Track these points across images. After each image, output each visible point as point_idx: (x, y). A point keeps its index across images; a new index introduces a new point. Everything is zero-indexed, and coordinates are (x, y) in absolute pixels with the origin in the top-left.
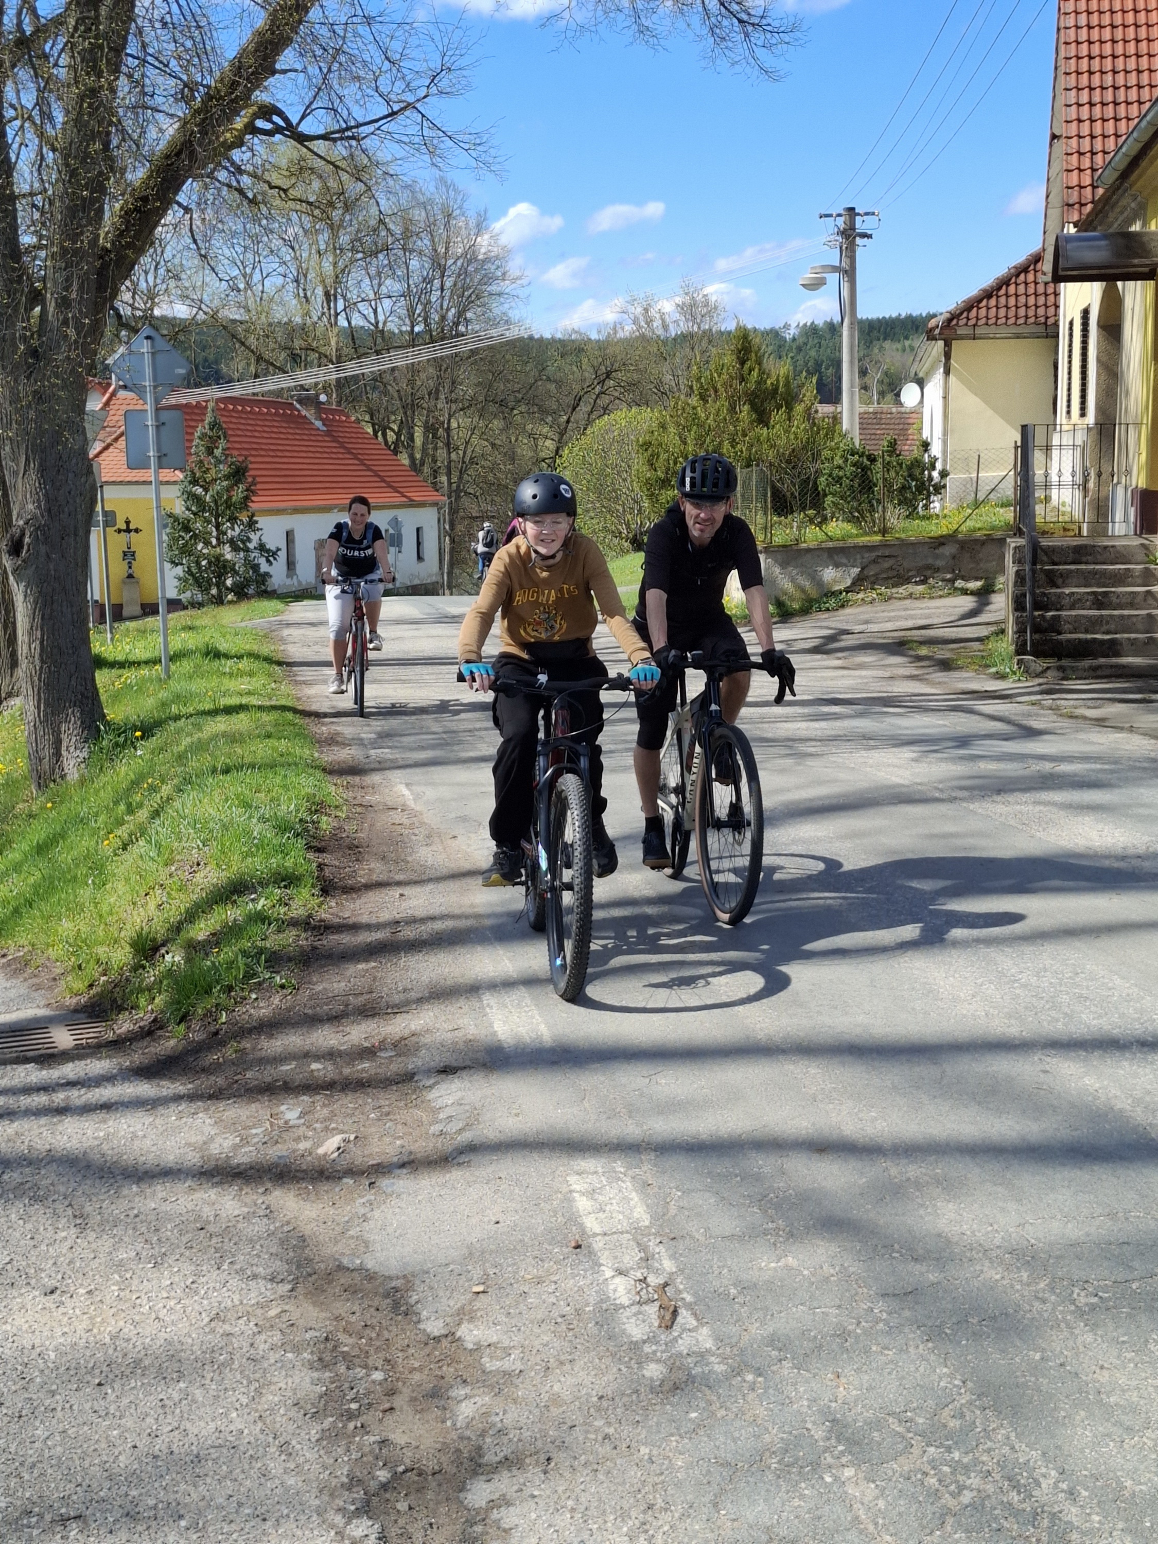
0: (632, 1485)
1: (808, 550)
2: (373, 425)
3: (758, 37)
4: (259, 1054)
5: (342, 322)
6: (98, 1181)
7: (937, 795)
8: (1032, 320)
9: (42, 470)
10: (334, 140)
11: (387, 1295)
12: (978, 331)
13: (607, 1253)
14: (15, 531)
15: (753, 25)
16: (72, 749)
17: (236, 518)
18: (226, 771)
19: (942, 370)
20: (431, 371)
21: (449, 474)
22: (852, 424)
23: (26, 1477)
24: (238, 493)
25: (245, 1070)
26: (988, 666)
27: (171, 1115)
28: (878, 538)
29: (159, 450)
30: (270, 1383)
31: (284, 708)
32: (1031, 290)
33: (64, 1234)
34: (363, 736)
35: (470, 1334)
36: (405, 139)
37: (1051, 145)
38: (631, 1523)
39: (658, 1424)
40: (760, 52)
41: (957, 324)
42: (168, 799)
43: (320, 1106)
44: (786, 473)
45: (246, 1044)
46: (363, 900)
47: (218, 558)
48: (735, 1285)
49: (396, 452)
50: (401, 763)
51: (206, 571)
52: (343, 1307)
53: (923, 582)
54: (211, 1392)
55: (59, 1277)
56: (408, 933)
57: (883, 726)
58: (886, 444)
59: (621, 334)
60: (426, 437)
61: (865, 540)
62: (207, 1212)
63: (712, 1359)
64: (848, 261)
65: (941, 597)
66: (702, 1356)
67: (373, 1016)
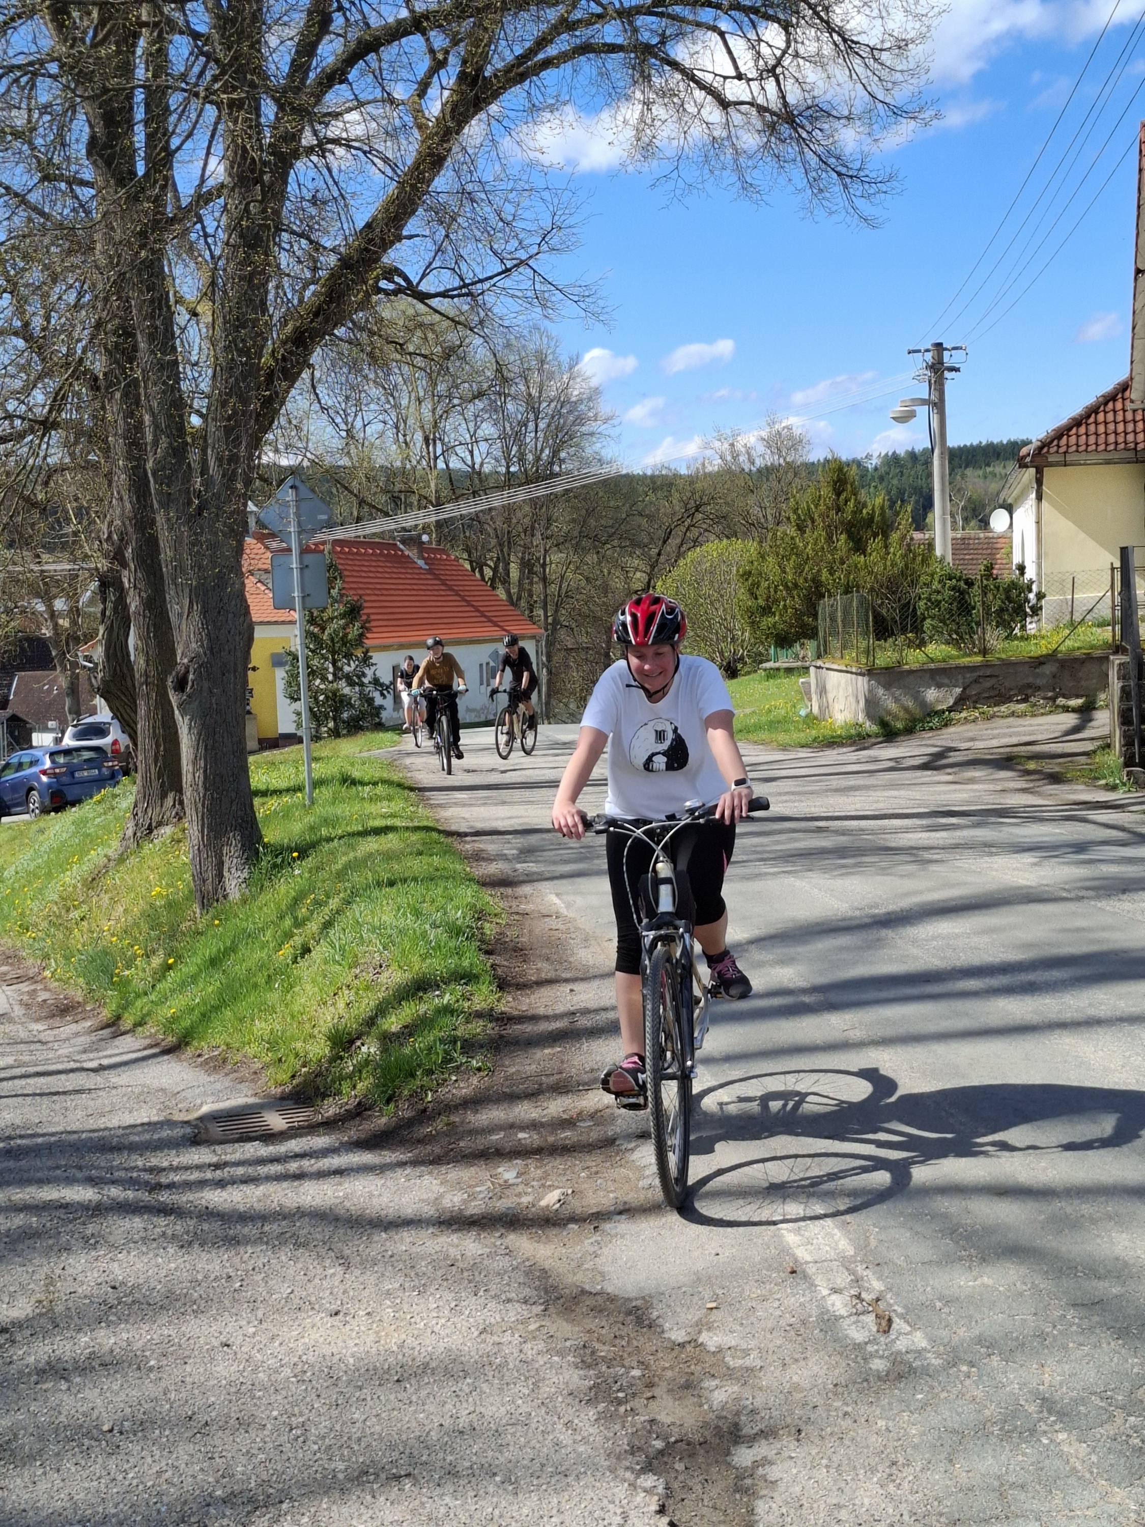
0: (875, 1448)
1: (911, 672)
2: (471, 562)
3: (856, 188)
4: (467, 1127)
5: (441, 464)
6: (349, 1231)
7: (1064, 895)
8: (1122, 446)
9: (204, 612)
10: (453, 297)
11: (629, 1313)
12: (1069, 458)
13: (820, 1276)
14: (180, 669)
15: (851, 177)
16: (233, 870)
17: (352, 654)
18: (391, 884)
19: (1033, 496)
20: (527, 508)
21: (545, 609)
22: (945, 550)
23: (356, 1447)
24: (354, 631)
25: (459, 1140)
26: (1098, 779)
27: (401, 1176)
28: (979, 659)
29: (303, 590)
30: (544, 1379)
31: (428, 829)
32: (1120, 418)
33: (332, 1271)
34: (506, 852)
35: (711, 1340)
36: (519, 294)
37: (1136, 279)
38: (879, 1475)
39: (890, 1404)
40: (860, 203)
41: (1048, 452)
42: (338, 912)
43: (534, 1169)
44: (887, 598)
45: (455, 1118)
46: (537, 995)
47: (335, 693)
48: (939, 1299)
49: (494, 588)
50: (548, 875)
51: (323, 705)
52: (592, 1323)
53: (1025, 700)
54: (496, 1386)
55: (339, 1302)
56: (584, 1022)
57: (1001, 835)
58: (983, 568)
59: (709, 469)
60: (521, 571)
61: (966, 661)
62: (453, 1252)
63: (929, 1355)
64: (937, 394)
65: (1043, 714)
66: (920, 1353)
67: (567, 1092)
